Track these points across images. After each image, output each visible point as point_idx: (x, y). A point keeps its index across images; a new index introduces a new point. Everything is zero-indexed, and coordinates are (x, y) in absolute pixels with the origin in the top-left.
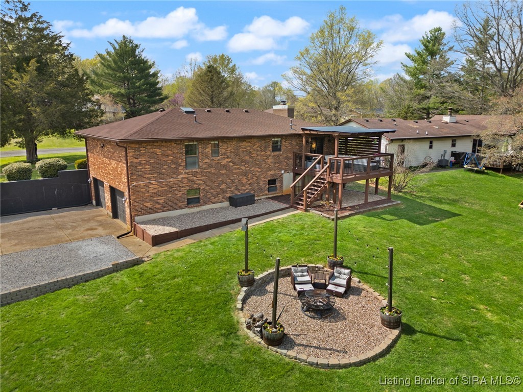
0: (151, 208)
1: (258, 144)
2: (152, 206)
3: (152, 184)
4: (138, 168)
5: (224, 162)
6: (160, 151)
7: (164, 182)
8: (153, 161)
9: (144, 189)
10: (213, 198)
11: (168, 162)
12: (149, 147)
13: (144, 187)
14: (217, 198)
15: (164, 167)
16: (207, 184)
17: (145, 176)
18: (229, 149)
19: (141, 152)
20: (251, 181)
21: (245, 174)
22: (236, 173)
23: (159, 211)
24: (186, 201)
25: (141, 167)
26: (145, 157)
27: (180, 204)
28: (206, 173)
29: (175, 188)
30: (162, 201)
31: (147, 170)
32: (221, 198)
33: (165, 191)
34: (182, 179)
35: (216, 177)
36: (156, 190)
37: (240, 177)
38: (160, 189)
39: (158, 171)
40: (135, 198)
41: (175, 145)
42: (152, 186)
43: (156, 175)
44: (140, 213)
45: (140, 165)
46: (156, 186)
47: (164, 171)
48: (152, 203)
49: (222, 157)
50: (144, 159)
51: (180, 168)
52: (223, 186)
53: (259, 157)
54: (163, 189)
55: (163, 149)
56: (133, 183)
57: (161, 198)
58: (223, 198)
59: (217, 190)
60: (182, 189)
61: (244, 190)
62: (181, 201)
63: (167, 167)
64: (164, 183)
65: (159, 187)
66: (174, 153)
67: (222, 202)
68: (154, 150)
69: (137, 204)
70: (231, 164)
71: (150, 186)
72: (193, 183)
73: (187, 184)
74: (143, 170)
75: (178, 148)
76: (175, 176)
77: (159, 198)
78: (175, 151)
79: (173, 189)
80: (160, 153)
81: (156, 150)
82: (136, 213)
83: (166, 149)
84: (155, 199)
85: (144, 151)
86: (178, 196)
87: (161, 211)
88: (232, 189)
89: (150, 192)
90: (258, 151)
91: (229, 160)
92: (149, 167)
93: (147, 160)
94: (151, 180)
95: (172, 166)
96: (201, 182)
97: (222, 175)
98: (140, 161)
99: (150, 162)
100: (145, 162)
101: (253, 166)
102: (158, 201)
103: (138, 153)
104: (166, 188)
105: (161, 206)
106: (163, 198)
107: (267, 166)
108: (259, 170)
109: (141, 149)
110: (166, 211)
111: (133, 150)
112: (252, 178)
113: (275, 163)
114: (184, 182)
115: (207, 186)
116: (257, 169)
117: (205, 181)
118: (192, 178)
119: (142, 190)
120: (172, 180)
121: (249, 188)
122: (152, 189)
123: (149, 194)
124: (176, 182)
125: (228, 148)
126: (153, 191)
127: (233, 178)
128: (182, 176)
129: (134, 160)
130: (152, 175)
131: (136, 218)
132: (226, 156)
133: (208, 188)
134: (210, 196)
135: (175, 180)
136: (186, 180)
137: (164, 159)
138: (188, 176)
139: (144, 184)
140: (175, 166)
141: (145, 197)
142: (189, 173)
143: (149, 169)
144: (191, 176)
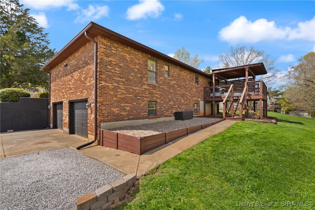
0: (117, 115)
1: (189, 76)
2: (118, 112)
3: (120, 88)
4: (108, 67)
5: (172, 83)
6: (129, 57)
7: (131, 89)
8: (122, 65)
9: (112, 92)
10: (165, 112)
11: (135, 70)
12: (120, 50)
13: (112, 90)
14: (168, 113)
15: (132, 74)
16: (162, 98)
17: (114, 78)
19: (113, 51)
20: (186, 102)
21: (183, 96)
22: (179, 94)
23: (125, 119)
24: (147, 111)
25: (110, 68)
26: (115, 58)
27: (143, 114)
28: (161, 88)
29: (140, 98)
30: (128, 108)
31: (116, 72)
32: (170, 112)
33: (131, 98)
34: (146, 89)
35: (167, 93)
36: (124, 96)
37: (181, 98)
38: (127, 95)
39: (126, 77)
40: (102, 100)
41: (141, 56)
42: (120, 91)
43: (124, 80)
44: (106, 118)
45: (110, 65)
46: (124, 92)
47: (131, 77)
48: (119, 109)
49: (171, 78)
50: (115, 60)
51: (144, 79)
52: (171, 103)
53: (189, 85)
54: (130, 95)
55: (132, 56)
56: (101, 82)
57: (127, 105)
58: (171, 113)
59: (168, 105)
60: (145, 99)
61: (183, 109)
62: (144, 111)
63: (134, 74)
64: (131, 90)
65: (126, 93)
66: (140, 64)
67: (170, 116)
68: (124, 54)
69: (104, 108)
70: (176, 86)
71: (118, 90)
72: (153, 95)
73: (148, 96)
74: (112, 71)
75: (143, 60)
76: (140, 85)
77: (126, 105)
78: (140, 62)
79: (138, 97)
80: (129, 59)
81: (126, 54)
82: (102, 119)
83: (134, 57)
84: (122, 105)
85: (115, 52)
86: (141, 105)
87: (127, 118)
88: (176, 106)
89: (118, 96)
90: (189, 80)
91: (175, 82)
92: (119, 69)
93: (118, 62)
94: (120, 83)
95: (138, 75)
96: (158, 96)
97: (171, 93)
98: (111, 61)
99: (120, 64)
100: (115, 63)
101: (187, 91)
102: (125, 108)
103: (109, 52)
104: (133, 96)
105: (127, 113)
106: (129, 105)
107: (193, 93)
109: (113, 48)
111: (105, 47)
112: (186, 100)
113: (196, 92)
114: (147, 93)
115: (162, 100)
116: (189, 94)
117: (161, 95)
118: (152, 90)
119: (110, 92)
120: (137, 88)
121: (185, 107)
122: (120, 93)
123: (117, 99)
124: (140, 91)
125: (174, 72)
126: (121, 96)
127: (177, 97)
128: (145, 87)
129: (105, 57)
130: (120, 79)
131: (102, 124)
132: (173, 79)
133: (162, 102)
134: (163, 110)
135: (140, 89)
136: (148, 91)
137: (132, 66)
138: (149, 88)
139: (113, 87)
140: (140, 76)
141: (113, 102)
142: (150, 86)
143: (118, 72)
144: (152, 88)
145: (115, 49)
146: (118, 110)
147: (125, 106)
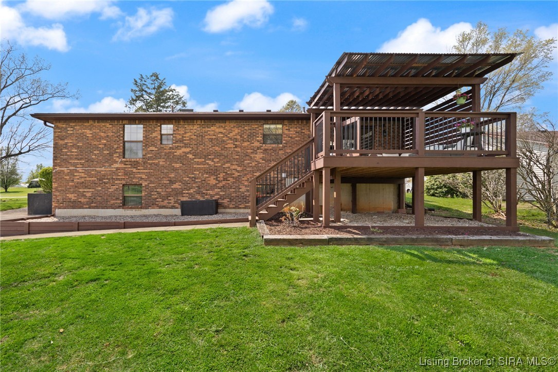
0: (74, 202)
1: (236, 130)
2: (76, 198)
3: (78, 172)
4: (63, 150)
5: (179, 152)
6: (91, 132)
7: (93, 170)
8: (81, 144)
9: (68, 177)
10: (160, 200)
11: (100, 146)
12: (78, 127)
13: (68, 174)
14: (166, 201)
15: (95, 152)
16: (152, 179)
17: (70, 161)
19: (68, 132)
20: (224, 183)
21: (213, 172)
22: (198, 169)
23: (85, 206)
24: (121, 198)
25: (66, 150)
26: (72, 138)
27: (112, 202)
28: (151, 164)
29: (107, 181)
30: (89, 195)
31: (73, 154)
32: (172, 201)
33: (93, 182)
34: (118, 169)
35: (165, 171)
36: (83, 180)
38: (88, 179)
39: (86, 157)
40: (56, 186)
41: (111, 126)
42: (78, 174)
43: (84, 161)
44: (61, 205)
45: (65, 148)
46: (83, 175)
47: (94, 157)
48: (76, 195)
50: (71, 141)
51: (115, 155)
52: (176, 186)
53: (238, 149)
54: (91, 179)
55: (94, 131)
56: (56, 167)
57: (88, 190)
58: (176, 202)
59: (167, 190)
60: (116, 182)
61: (212, 196)
62: (114, 198)
63: (98, 152)
64: (92, 172)
65: (86, 176)
66: (108, 136)
67: (173, 207)
68: (83, 131)
69: (58, 194)
70: (191, 156)
71: (75, 174)
72: (132, 176)
73: (124, 177)
74: (68, 154)
75: (114, 131)
76: (108, 165)
77: (85, 190)
78: (109, 134)
79: (104, 181)
80: (91, 135)
81: (85, 131)
82: (57, 205)
83: (98, 131)
84: (81, 190)
85: (71, 132)
86: (110, 190)
87: (87, 206)
88: (192, 191)
89: (75, 181)
90: (236, 140)
91: (188, 150)
92: (76, 151)
93: (75, 142)
94: (78, 166)
95: (105, 152)
96: (144, 176)
97: (175, 170)
98: (66, 144)
99: (78, 144)
100: (71, 144)
101: (228, 162)
102: (85, 193)
103: (64, 134)
104: (96, 179)
105: (87, 200)
106: (90, 190)
107: (253, 164)
108: (239, 169)
109: (68, 129)
110: (94, 208)
111: (60, 130)
112: (225, 179)
114: (120, 174)
115: (151, 182)
116: (235, 167)
117: (149, 175)
118: (130, 169)
119: (65, 177)
120: (103, 169)
121: (221, 193)
122: (78, 177)
123: (73, 184)
124: (108, 173)
126: (78, 181)
127: (193, 175)
128: (117, 165)
129: (60, 141)
130: (78, 161)
131: (56, 210)
132: (182, 145)
133: (153, 185)
134: (156, 197)
135: (107, 169)
136: (123, 171)
137: (95, 143)
138: (125, 166)
139: (69, 171)
140: (108, 152)
141: (68, 187)
142: (127, 163)
143: (76, 154)
144: (130, 166)
145: (72, 129)
146: (75, 197)
147: (84, 192)
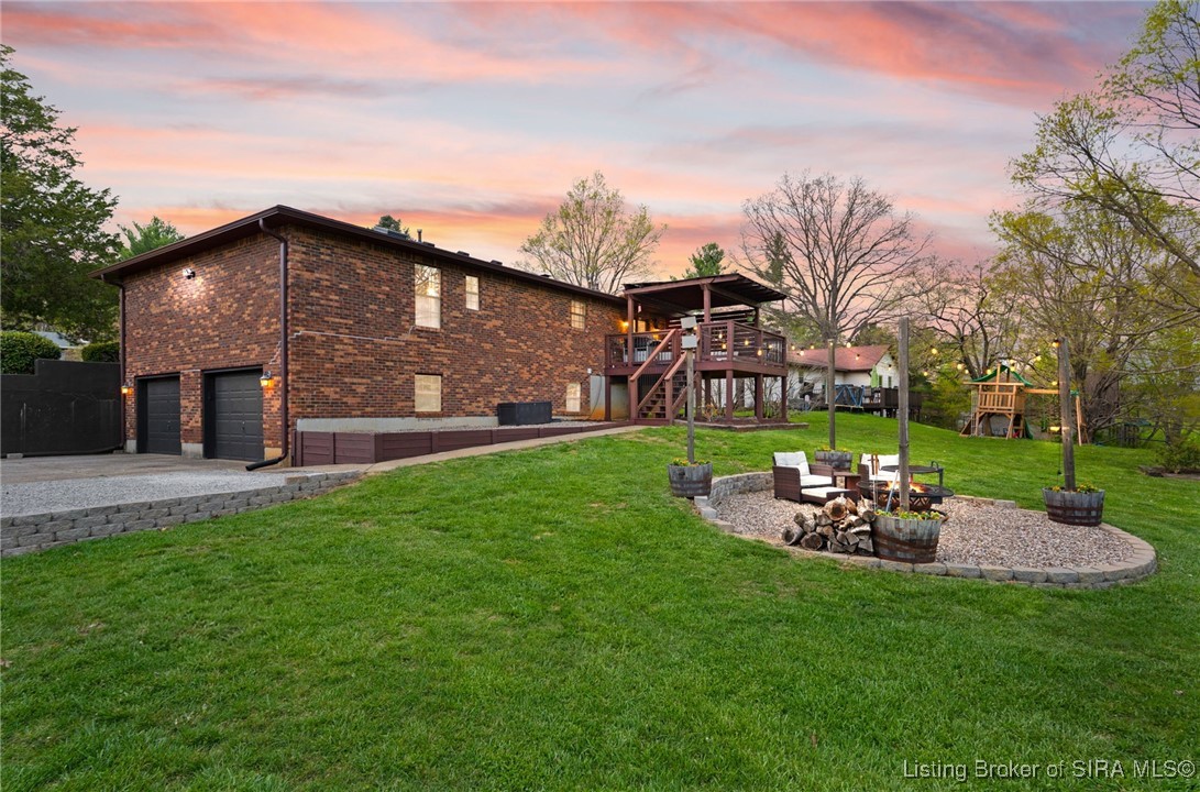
0: (335, 403)
1: (548, 304)
2: (337, 396)
3: (341, 342)
4: (312, 294)
5: (489, 325)
6: (364, 266)
7: (368, 342)
8: (346, 287)
9: (323, 352)
10: (467, 402)
11: (380, 296)
12: (340, 251)
13: (322, 345)
14: (474, 404)
15: (371, 307)
16: (457, 366)
17: (326, 319)
18: (498, 299)
19: (322, 257)
20: (537, 378)
21: (526, 360)
22: (511, 355)
23: (354, 413)
25: (318, 295)
26: (329, 272)
27: (400, 404)
28: (454, 340)
29: (392, 364)
30: (361, 389)
31: (331, 303)
32: (482, 405)
33: (369, 364)
34: (408, 343)
35: (473, 354)
36: (350, 360)
37: (518, 365)
38: (359, 358)
39: (357, 313)
40: (299, 368)
42: (341, 347)
43: (351, 322)
44: (309, 410)
45: (316, 289)
46: (350, 349)
47: (369, 315)
48: (338, 390)
49: (487, 312)
50: (327, 277)
51: (403, 317)
52: (486, 379)
53: (550, 330)
54: (365, 359)
55: (370, 264)
56: (297, 328)
57: (360, 380)
58: (486, 406)
59: (476, 386)
60: (406, 367)
61: (525, 397)
62: (403, 397)
63: (376, 307)
64: (367, 346)
65: (356, 351)
66: (391, 280)
67: (483, 414)
68: (350, 260)
69: (304, 385)
70: (502, 333)
71: (337, 347)
72: (429, 358)
73: (417, 360)
74: (322, 302)
75: (402, 271)
76: (393, 334)
77: (355, 380)
78: (394, 276)
79: (388, 364)
80: (363, 272)
81: (354, 261)
82: (300, 410)
83: (376, 266)
84: (346, 380)
85: (328, 258)
86: (397, 382)
87: (359, 413)
88: (504, 388)
89: (336, 360)
90: (548, 317)
91: (499, 323)
92: (337, 298)
93: (335, 280)
94: (341, 330)
95: (388, 309)
96: (445, 361)
97: (485, 353)
98: (318, 280)
99: (341, 286)
100: (328, 284)
101: (540, 348)
102: (354, 387)
103: (314, 259)
104: (373, 359)
105: (359, 400)
106: (364, 381)
107: (564, 353)
108: (551, 359)
109: (322, 250)
110: (370, 415)
111: (304, 249)
112: (538, 373)
113: (576, 350)
114: (411, 353)
115: (456, 372)
116: (546, 355)
117: (453, 359)
118: (426, 346)
119: (317, 351)
120: (384, 341)
121: (535, 393)
122: (342, 353)
123: (333, 366)
124: (394, 349)
125: (496, 296)
126: (342, 360)
127: (505, 364)
128: (407, 337)
129: (304, 273)
130: (341, 321)
131: (299, 421)
132: (493, 314)
133: (458, 377)
134: (462, 396)
135: (392, 342)
136: (415, 348)
137: (370, 288)
138: (419, 340)
139: (324, 339)
140: (393, 310)
141: (323, 372)
142: (422, 334)
143: (336, 304)
144: (425, 340)
145: (329, 252)
146: (336, 393)
147: (353, 384)
